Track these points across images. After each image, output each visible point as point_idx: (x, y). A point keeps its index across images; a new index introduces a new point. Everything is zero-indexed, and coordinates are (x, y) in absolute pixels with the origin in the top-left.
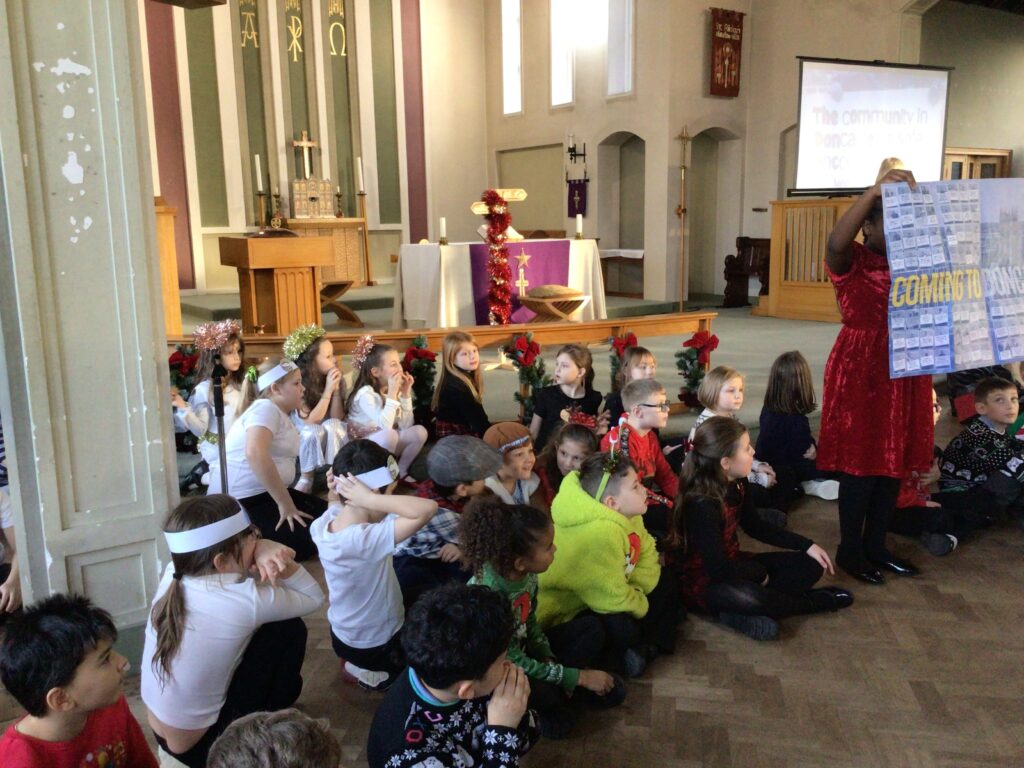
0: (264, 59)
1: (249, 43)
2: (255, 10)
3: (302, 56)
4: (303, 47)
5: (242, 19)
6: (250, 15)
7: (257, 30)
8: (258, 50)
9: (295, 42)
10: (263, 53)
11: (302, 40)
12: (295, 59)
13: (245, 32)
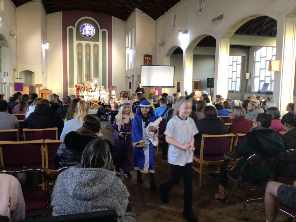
0: (82, 62)
1: (80, 59)
2: (81, 54)
3: (89, 61)
4: (89, 59)
5: (79, 55)
6: (80, 55)
7: (81, 57)
8: (81, 60)
9: (88, 59)
10: (82, 61)
11: (89, 58)
12: (88, 61)
13: (79, 57)
